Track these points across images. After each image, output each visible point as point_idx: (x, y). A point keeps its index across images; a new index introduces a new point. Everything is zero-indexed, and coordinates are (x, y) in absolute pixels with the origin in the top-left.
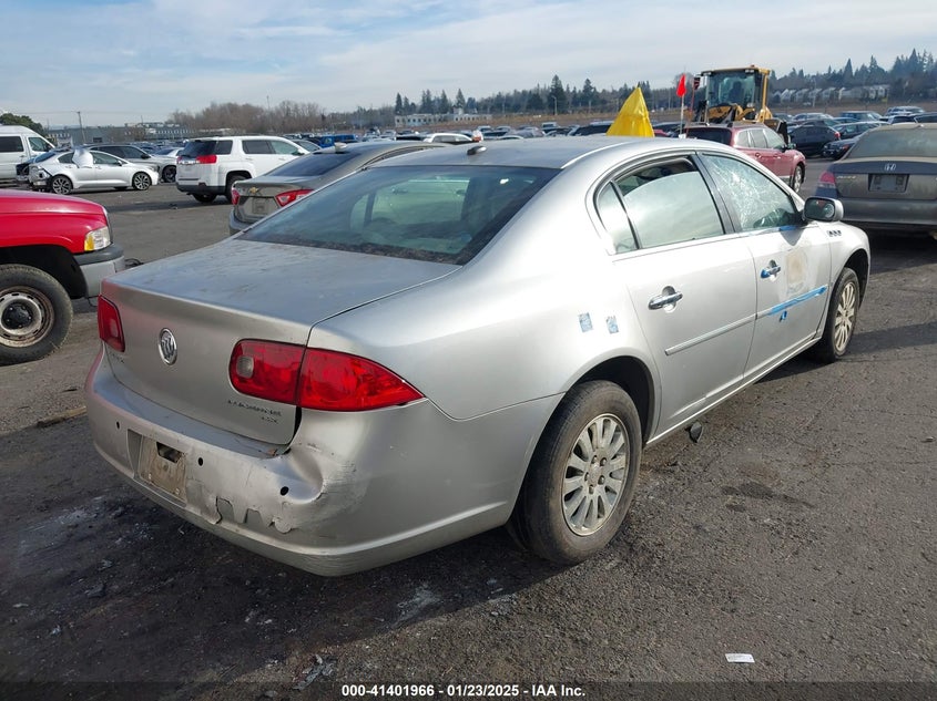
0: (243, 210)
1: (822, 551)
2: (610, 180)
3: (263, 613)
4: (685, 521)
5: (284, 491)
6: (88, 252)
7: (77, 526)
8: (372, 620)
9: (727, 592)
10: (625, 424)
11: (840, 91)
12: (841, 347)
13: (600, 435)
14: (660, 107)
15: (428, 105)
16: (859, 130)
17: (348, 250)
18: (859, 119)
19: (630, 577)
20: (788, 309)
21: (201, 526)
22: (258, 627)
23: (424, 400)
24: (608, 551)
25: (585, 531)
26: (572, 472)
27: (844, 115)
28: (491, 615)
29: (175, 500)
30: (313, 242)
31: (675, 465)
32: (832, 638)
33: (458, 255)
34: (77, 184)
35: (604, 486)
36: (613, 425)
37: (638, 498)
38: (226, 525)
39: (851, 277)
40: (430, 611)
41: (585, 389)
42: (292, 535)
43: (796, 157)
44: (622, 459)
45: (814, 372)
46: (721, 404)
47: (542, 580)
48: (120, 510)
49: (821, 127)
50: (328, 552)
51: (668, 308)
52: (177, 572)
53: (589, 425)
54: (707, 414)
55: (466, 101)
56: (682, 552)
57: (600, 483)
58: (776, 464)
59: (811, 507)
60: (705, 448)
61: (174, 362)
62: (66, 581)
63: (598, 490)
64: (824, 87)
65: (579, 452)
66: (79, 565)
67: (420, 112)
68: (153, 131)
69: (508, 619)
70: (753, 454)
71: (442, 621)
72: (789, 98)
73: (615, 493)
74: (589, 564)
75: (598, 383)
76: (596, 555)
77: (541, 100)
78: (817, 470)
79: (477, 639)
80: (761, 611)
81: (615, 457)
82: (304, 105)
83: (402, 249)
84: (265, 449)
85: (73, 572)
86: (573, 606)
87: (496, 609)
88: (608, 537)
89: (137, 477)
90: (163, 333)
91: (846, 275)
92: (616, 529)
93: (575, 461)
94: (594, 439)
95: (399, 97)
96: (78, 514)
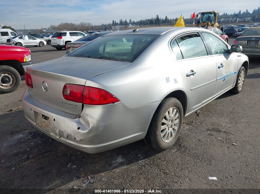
0: (69, 51)
1: (236, 147)
2: (175, 38)
3: (73, 164)
4: (196, 138)
5: (79, 128)
6: (25, 62)
7: (20, 139)
8: (105, 166)
9: (208, 159)
10: (179, 110)
11: (238, 19)
12: (240, 89)
13: (171, 113)
14: (187, 23)
15: (121, 23)
16: (243, 29)
17: (98, 58)
18: (243, 27)
19: (180, 154)
20: (225, 78)
21: (55, 139)
22: (71, 168)
23: (120, 102)
24: (173, 147)
25: (167, 141)
26: (163, 124)
27: (239, 25)
28: (139, 165)
29: (47, 131)
30: (88, 56)
31: (192, 122)
32: (240, 172)
33: (130, 60)
34: (24, 45)
35: (172, 128)
36: (175, 110)
37: (182, 132)
38: (62, 138)
39: (243, 69)
40: (122, 164)
41: (167, 99)
42: (81, 141)
43: (226, 37)
44: (178, 120)
45: (232, 96)
46: (205, 105)
47: (154, 155)
48: (33, 134)
49: (232, 29)
50: (91, 146)
51: (192, 76)
52: (48, 152)
53: (168, 110)
54: (202, 108)
55: (132, 22)
56: (195, 147)
57: (171, 127)
58: (222, 122)
59: (232, 135)
60: (201, 118)
61: (47, 91)
62: (17, 154)
63: (171, 129)
64: (233, 18)
65: (165, 118)
66: (21, 150)
67: (119, 25)
68: (45, 31)
69: (144, 166)
70: (215, 119)
71: (125, 167)
72: (223, 21)
73: (176, 130)
74: (168, 150)
75: (171, 98)
76: (170, 148)
77: (153, 22)
78: (234, 124)
79: (135, 172)
80: (218, 165)
81: (176, 120)
82: (87, 23)
83: (113, 58)
84: (73, 116)
85: (19, 152)
86: (163, 163)
87: (141, 163)
88: (173, 143)
89: (36, 124)
90: (43, 82)
91: (242, 68)
92: (176, 140)
93: (164, 121)
94: (170, 114)
95: (113, 21)
96: (21, 136)
